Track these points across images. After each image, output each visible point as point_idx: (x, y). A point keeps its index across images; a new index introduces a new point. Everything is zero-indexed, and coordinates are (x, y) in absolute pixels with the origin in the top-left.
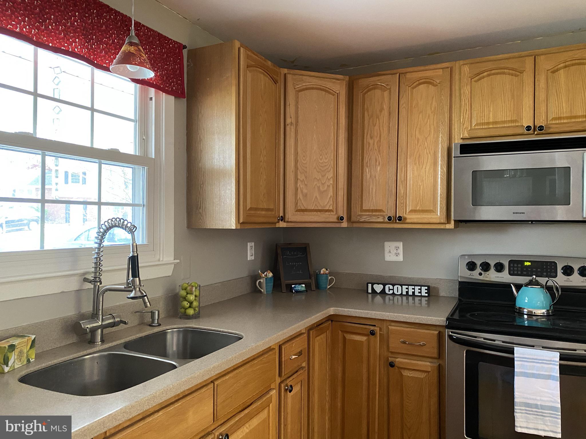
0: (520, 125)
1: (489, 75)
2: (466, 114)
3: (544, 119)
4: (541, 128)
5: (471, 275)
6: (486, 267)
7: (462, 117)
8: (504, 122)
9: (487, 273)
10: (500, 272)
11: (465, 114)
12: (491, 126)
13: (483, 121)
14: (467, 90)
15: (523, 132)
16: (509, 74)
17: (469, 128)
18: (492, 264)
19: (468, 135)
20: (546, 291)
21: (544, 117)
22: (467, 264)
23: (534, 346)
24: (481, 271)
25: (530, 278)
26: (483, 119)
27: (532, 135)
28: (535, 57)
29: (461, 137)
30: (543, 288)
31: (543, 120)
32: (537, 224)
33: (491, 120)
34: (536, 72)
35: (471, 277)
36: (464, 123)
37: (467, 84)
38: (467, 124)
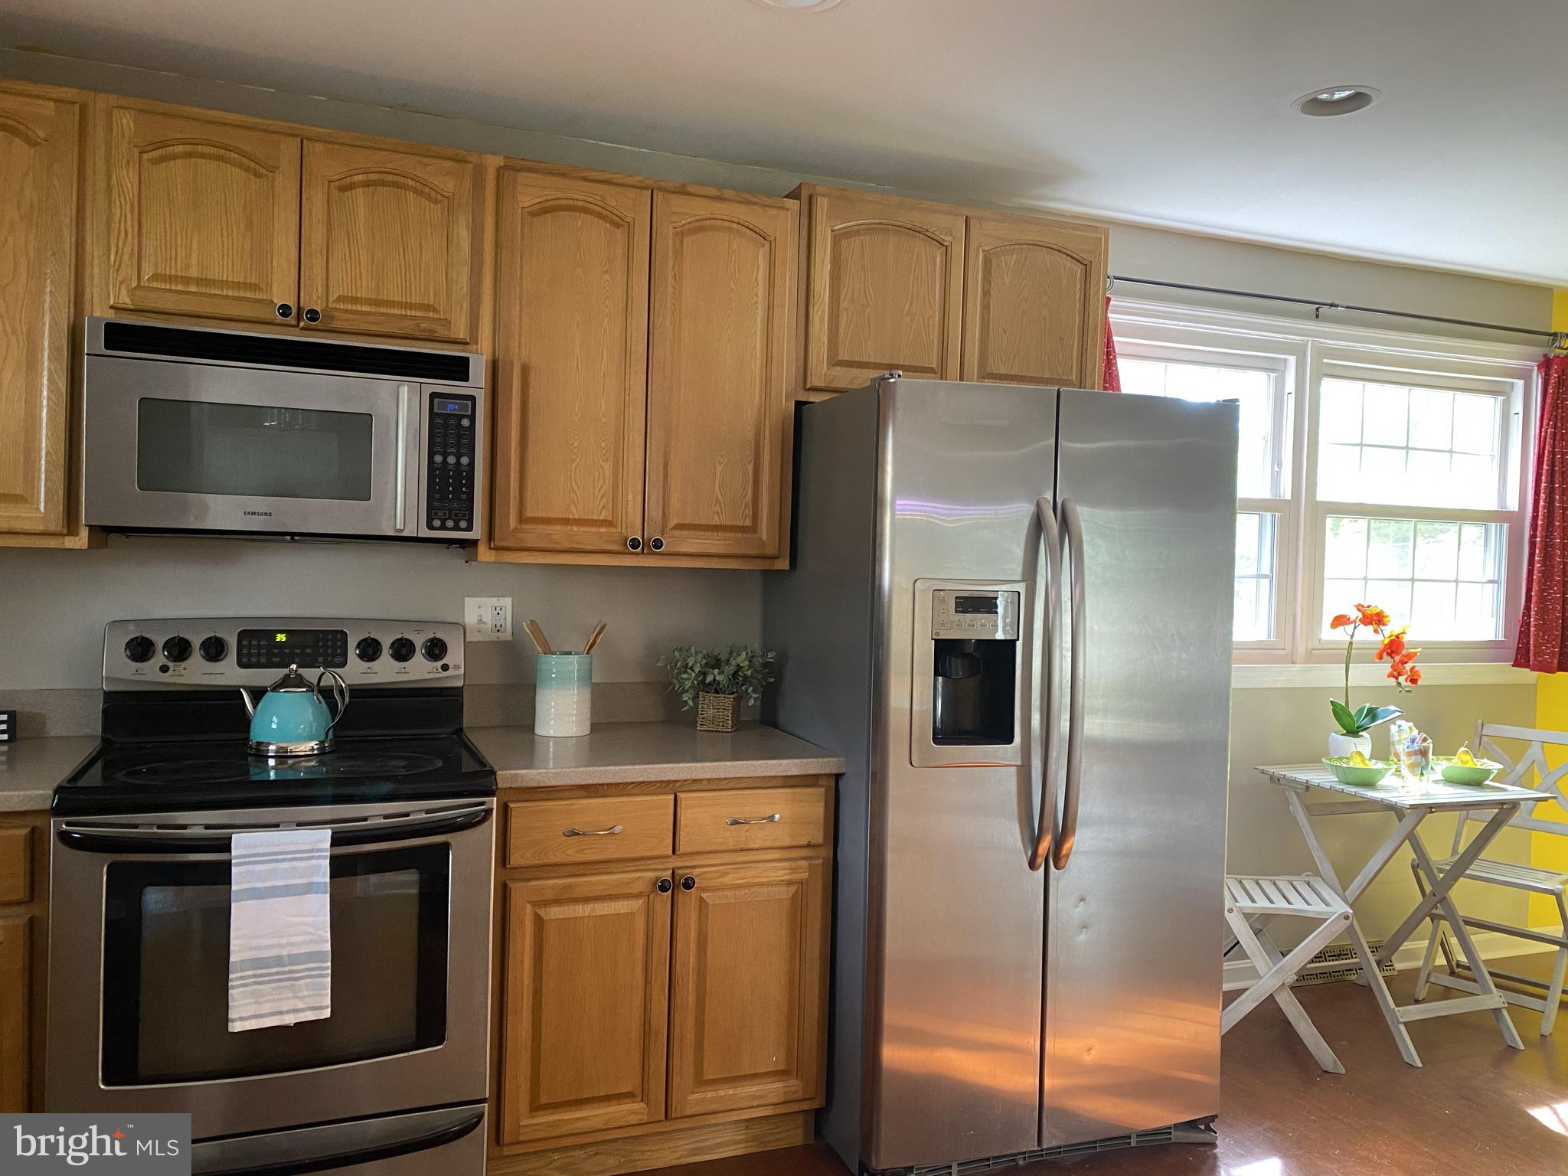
0: (265, 298)
1: (189, 155)
2: (124, 243)
3: (319, 295)
4: (313, 315)
5: (139, 672)
6: (179, 649)
7: (113, 250)
8: (227, 284)
9: (183, 665)
10: (216, 661)
11: (121, 242)
12: (193, 289)
13: (173, 270)
14: (127, 178)
15: (273, 317)
16: (241, 166)
17: (134, 284)
18: (196, 641)
19: (132, 300)
20: (318, 699)
21: (320, 291)
22: (128, 645)
23: (277, 826)
24: (165, 661)
25: (286, 671)
26: (173, 265)
27: (294, 329)
28: (302, 140)
29: (112, 303)
30: (313, 691)
31: (318, 297)
32: (305, 542)
33: (194, 273)
34: (304, 177)
35: (138, 678)
36: (120, 266)
37: (128, 162)
38: (128, 271)
